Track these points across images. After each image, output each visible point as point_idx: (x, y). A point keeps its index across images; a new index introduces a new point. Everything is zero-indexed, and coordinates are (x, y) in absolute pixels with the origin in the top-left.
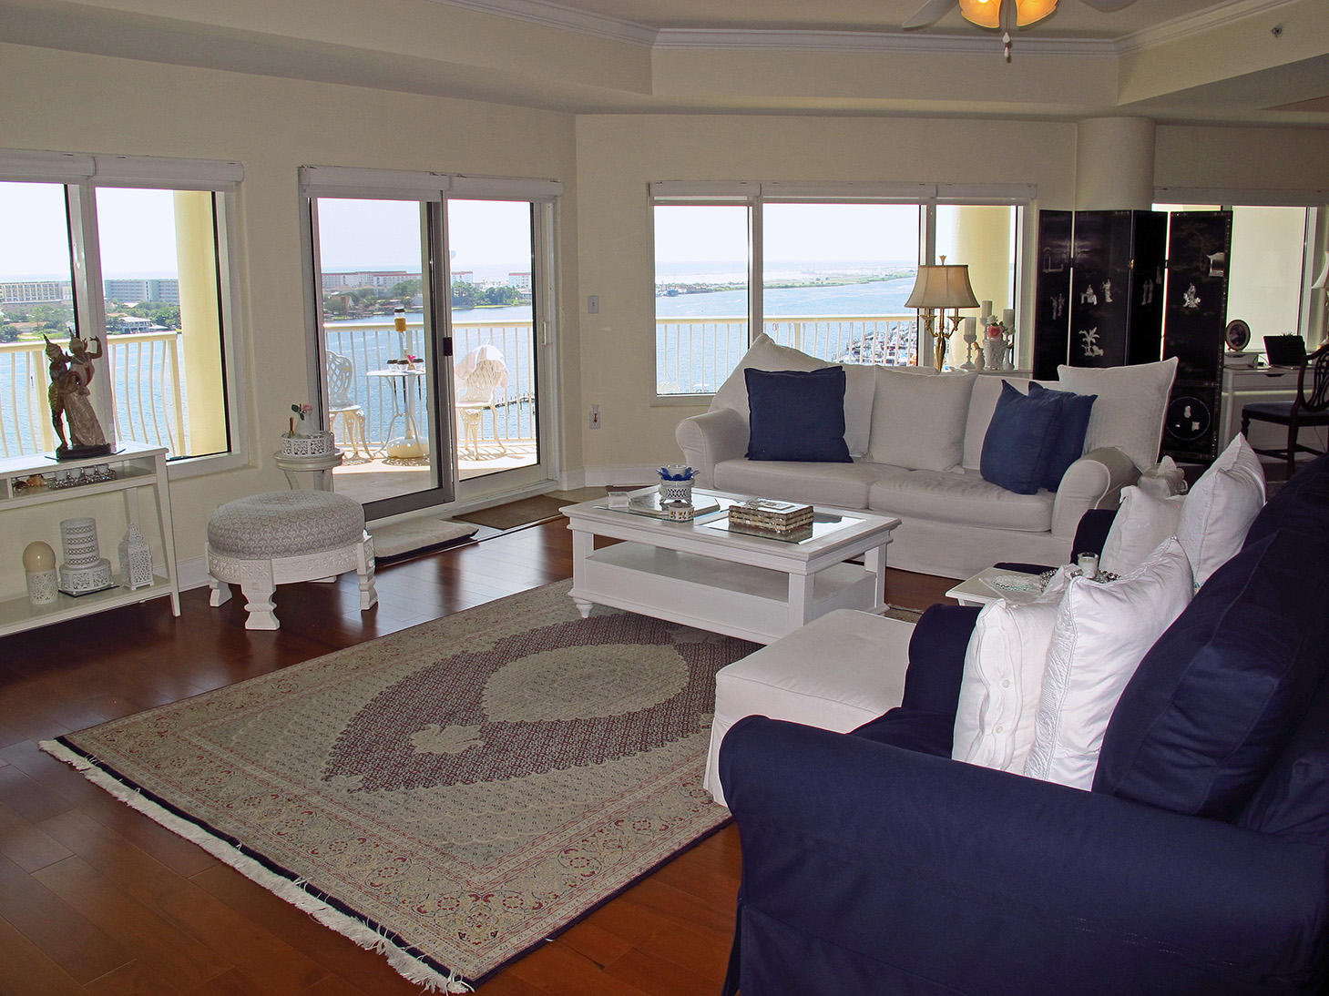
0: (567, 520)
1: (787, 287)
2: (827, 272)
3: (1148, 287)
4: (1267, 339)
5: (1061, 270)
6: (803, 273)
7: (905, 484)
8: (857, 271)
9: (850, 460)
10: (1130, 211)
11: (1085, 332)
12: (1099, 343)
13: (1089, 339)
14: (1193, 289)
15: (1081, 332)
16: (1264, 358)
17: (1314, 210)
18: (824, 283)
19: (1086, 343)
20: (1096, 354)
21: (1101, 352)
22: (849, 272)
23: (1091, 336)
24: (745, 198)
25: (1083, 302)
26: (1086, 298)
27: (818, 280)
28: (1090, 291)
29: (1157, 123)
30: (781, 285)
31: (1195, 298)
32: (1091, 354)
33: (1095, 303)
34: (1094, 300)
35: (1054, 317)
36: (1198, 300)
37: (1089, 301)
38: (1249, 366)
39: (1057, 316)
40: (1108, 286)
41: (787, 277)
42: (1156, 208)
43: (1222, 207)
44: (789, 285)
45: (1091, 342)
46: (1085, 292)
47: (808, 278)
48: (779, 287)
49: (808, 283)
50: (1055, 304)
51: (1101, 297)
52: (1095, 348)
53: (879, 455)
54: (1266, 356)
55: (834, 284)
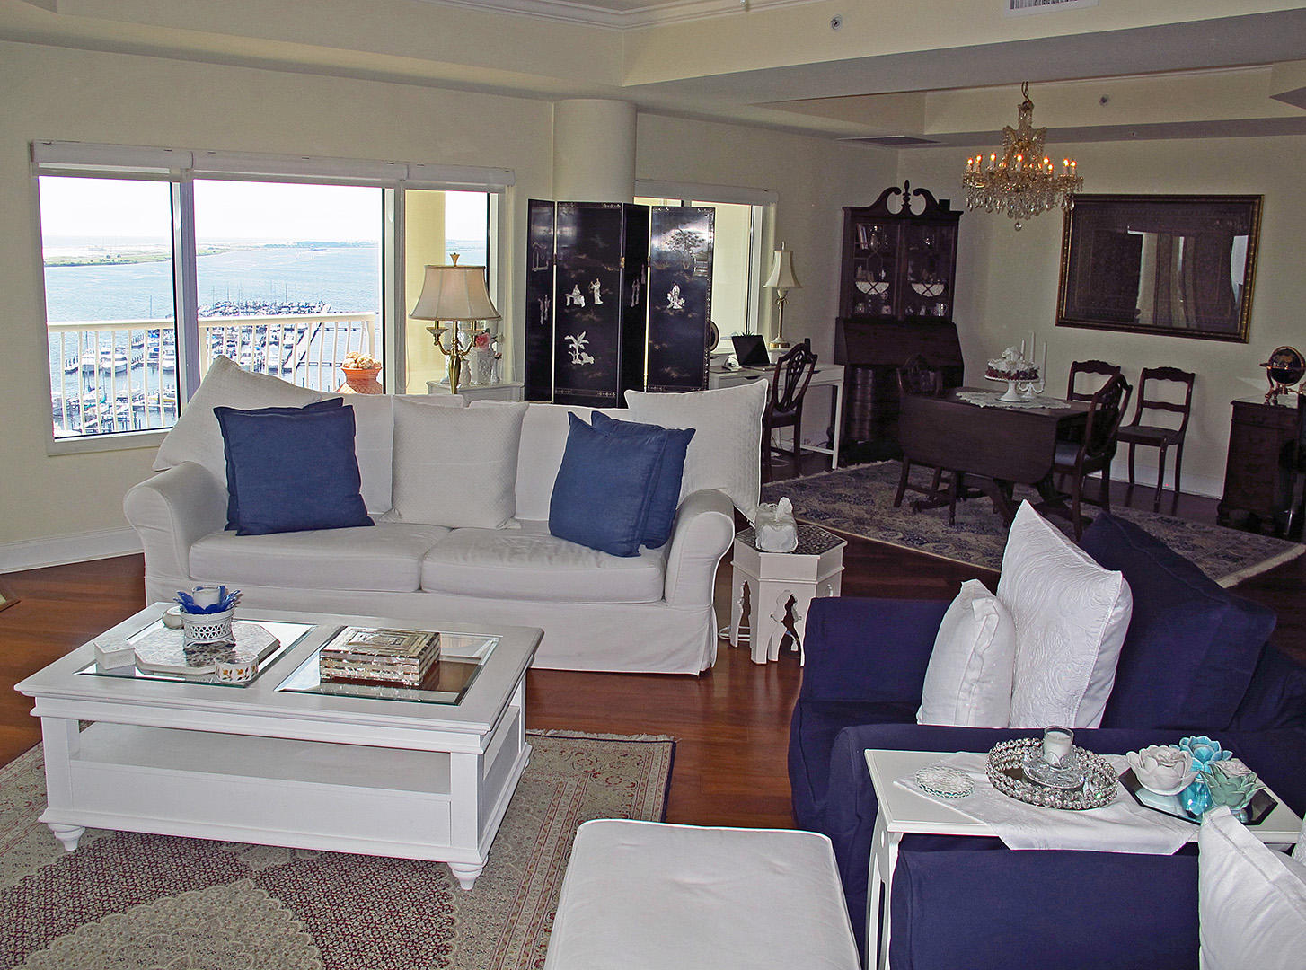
0: (31, 702)
1: (73, 265)
2: (118, 249)
3: (636, 287)
4: (735, 339)
5: (546, 268)
6: (92, 250)
7: (469, 555)
8: (152, 248)
9: (370, 523)
10: (621, 204)
11: (572, 337)
12: (588, 349)
13: (576, 345)
14: (676, 288)
15: (568, 337)
16: (733, 359)
17: (759, 209)
18: (116, 261)
19: (573, 349)
20: (584, 361)
21: (591, 360)
22: (143, 250)
23: (578, 342)
24: (165, 171)
25: (568, 304)
26: (572, 300)
27: (108, 257)
28: (577, 291)
29: (638, 109)
30: (66, 263)
31: (679, 298)
32: (580, 362)
33: (583, 306)
34: (581, 301)
35: (541, 321)
36: (683, 301)
37: (576, 303)
38: (724, 368)
39: (544, 321)
40: (597, 286)
41: (72, 253)
42: (638, 201)
43: (682, 202)
44: (76, 263)
45: (580, 348)
46: (571, 293)
47: (97, 255)
48: (64, 265)
49: (98, 261)
50: (542, 306)
51: (589, 298)
52: (583, 354)
53: (410, 513)
54: (735, 356)
55: (126, 262)
